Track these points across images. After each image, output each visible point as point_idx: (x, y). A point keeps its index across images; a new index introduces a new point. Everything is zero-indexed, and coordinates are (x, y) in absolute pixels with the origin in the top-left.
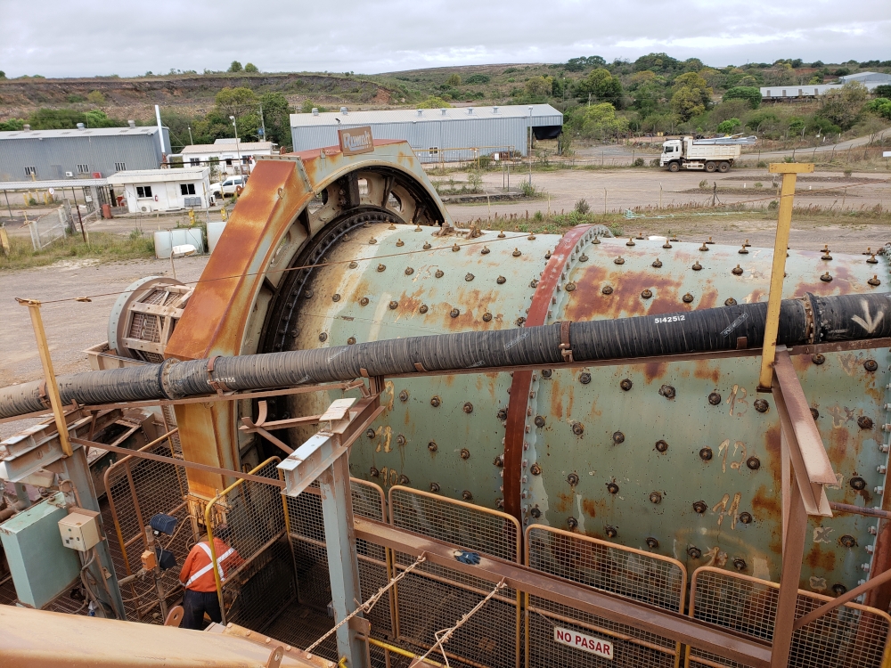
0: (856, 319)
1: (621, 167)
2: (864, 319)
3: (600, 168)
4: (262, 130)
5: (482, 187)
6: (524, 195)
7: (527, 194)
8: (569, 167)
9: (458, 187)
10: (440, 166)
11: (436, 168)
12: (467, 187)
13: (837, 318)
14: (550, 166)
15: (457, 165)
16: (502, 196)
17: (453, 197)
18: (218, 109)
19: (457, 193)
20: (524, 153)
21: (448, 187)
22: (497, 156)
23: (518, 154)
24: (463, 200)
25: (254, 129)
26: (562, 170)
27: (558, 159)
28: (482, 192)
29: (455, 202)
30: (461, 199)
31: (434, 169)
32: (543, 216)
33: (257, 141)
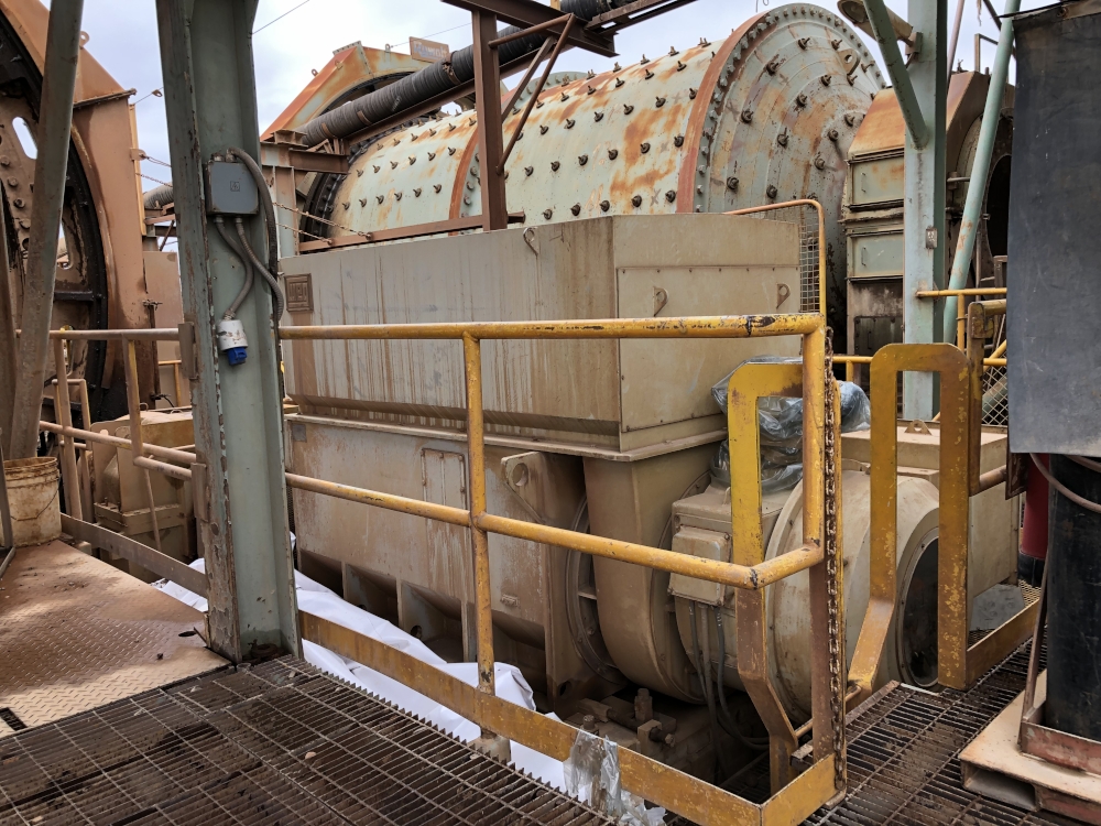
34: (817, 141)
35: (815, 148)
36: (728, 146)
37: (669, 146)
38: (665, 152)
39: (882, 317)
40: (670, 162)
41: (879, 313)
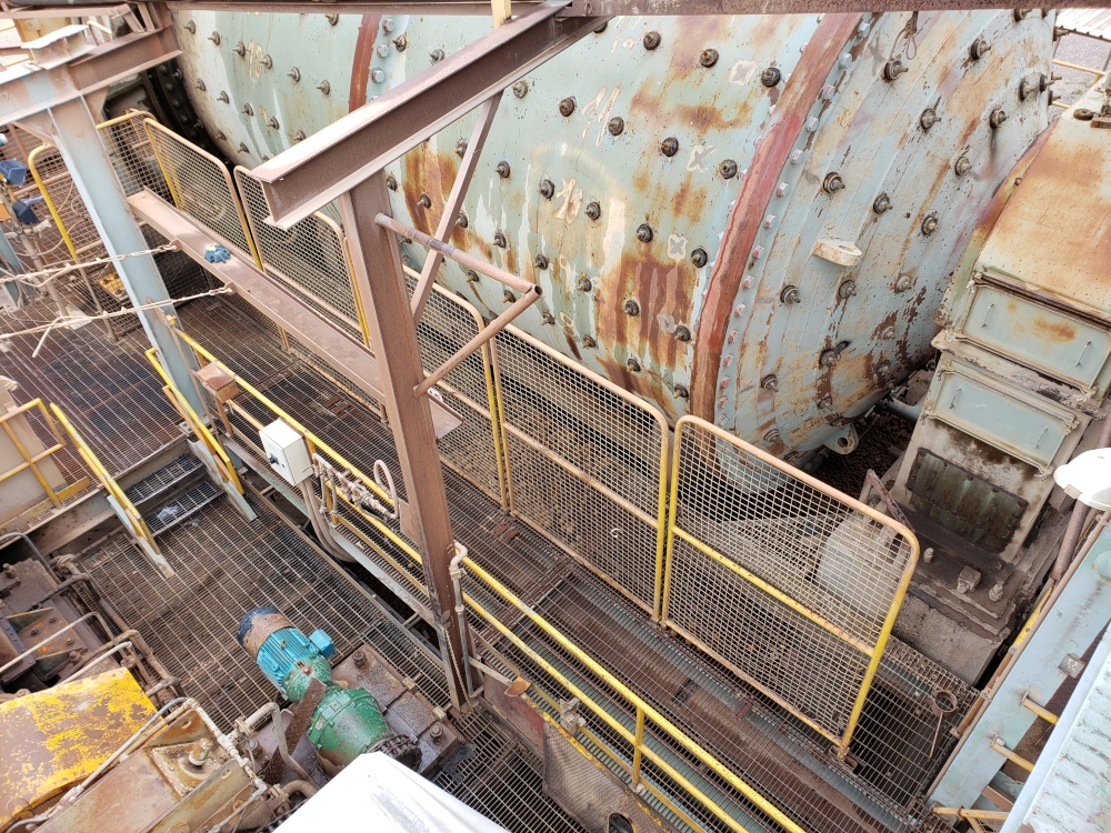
34: (973, 125)
35: (965, 137)
36: (848, 119)
37: (750, 75)
38: (740, 83)
39: (957, 466)
40: (745, 108)
41: (955, 461)
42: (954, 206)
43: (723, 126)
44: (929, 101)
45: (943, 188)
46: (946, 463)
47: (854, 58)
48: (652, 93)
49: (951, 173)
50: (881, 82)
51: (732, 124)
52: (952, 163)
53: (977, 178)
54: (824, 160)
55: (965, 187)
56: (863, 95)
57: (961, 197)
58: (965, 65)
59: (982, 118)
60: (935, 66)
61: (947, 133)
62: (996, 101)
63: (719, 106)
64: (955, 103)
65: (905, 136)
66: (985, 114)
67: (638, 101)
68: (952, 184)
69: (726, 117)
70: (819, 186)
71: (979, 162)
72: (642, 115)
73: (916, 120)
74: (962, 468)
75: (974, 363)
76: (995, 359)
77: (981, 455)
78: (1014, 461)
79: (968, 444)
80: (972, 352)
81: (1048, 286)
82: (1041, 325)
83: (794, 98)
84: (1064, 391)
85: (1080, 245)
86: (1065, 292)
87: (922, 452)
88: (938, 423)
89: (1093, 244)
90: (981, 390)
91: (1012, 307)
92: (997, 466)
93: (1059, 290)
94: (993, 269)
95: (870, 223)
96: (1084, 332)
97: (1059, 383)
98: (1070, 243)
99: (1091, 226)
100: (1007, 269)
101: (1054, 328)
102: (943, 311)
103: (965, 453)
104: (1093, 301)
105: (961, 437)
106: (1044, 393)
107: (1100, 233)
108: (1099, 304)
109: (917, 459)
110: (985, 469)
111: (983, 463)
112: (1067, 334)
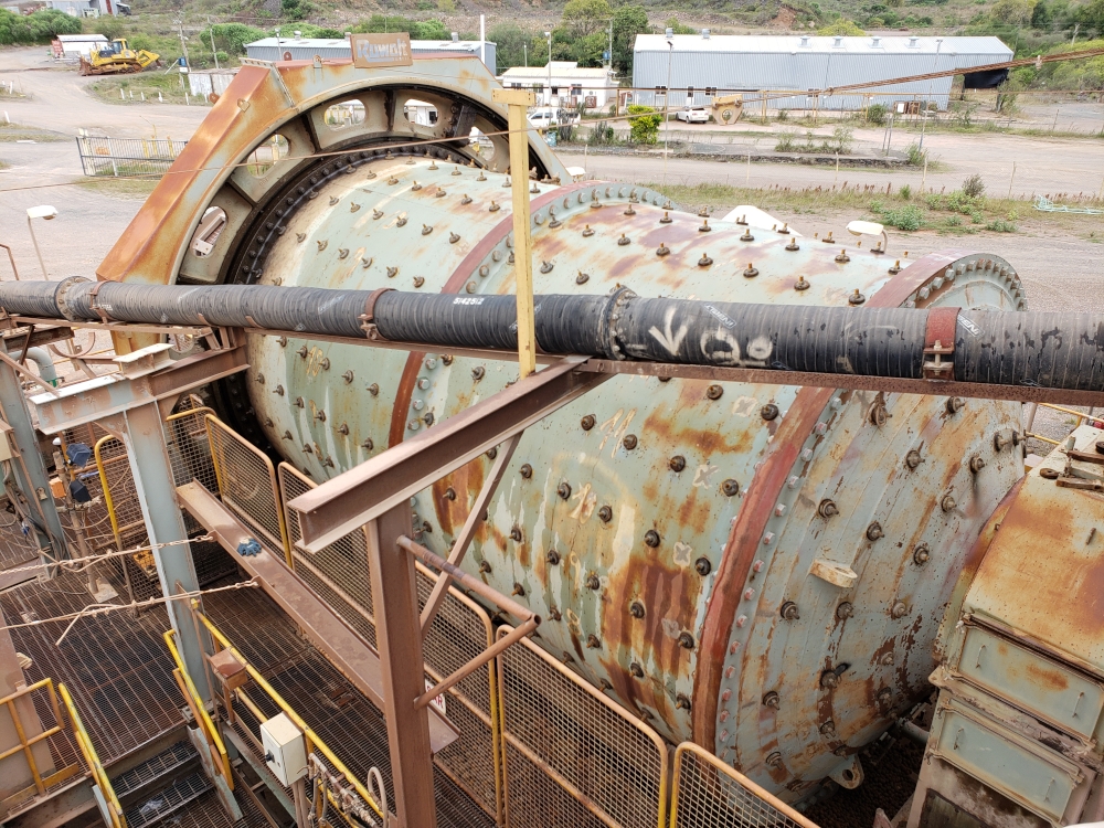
0: (654, 332)
1: (1081, 136)
2: (663, 333)
3: (1048, 134)
4: (608, 54)
5: (854, 147)
6: (908, 163)
7: (913, 161)
8: (999, 130)
9: (818, 144)
10: (814, 114)
11: (808, 117)
12: (831, 144)
13: (634, 329)
14: (972, 126)
15: (837, 115)
16: (875, 161)
17: (806, 157)
18: (565, 24)
19: (815, 151)
20: (942, 105)
21: (804, 143)
22: (901, 108)
23: (934, 107)
24: (819, 161)
25: (600, 52)
26: (989, 134)
27: (992, 117)
28: (849, 152)
29: (808, 163)
30: (817, 160)
31: (803, 118)
32: (912, 193)
33: (601, 66)
34: (955, 469)
35: (949, 478)
36: (840, 453)
37: (751, 409)
38: (742, 415)
39: (968, 813)
40: (746, 436)
41: (966, 806)
42: (944, 540)
43: (726, 450)
44: (913, 443)
45: (932, 522)
46: (958, 808)
47: (844, 402)
48: (664, 417)
49: (937, 509)
50: (868, 424)
51: (736, 449)
52: (938, 500)
53: (962, 516)
54: (820, 487)
55: (952, 523)
56: (853, 434)
57: (949, 533)
58: (944, 416)
59: (962, 462)
60: (916, 415)
61: (933, 472)
62: (973, 450)
63: (722, 432)
64: (937, 448)
65: (893, 472)
66: (965, 460)
67: (650, 423)
68: (940, 520)
69: (729, 443)
70: (815, 511)
71: (964, 503)
72: (654, 435)
73: (902, 459)
74: (974, 816)
75: (972, 704)
76: (993, 701)
77: (991, 803)
78: (1026, 813)
79: (978, 790)
80: (969, 692)
81: (1034, 633)
82: (1033, 671)
83: (790, 431)
84: (1065, 742)
85: (1060, 595)
86: (1051, 640)
87: (931, 794)
88: (944, 764)
89: (1073, 595)
90: (984, 733)
91: (1003, 650)
92: (1009, 817)
93: (1046, 638)
94: (980, 611)
95: (864, 549)
96: (1076, 684)
97: (1060, 733)
98: (1050, 592)
99: (1068, 577)
100: (993, 612)
101: (1046, 675)
102: (938, 647)
103: (975, 800)
104: (1080, 653)
105: (969, 782)
106: (1045, 742)
107: (1078, 585)
108: (1086, 656)
109: (926, 801)
110: (998, 819)
111: (995, 812)
112: (1061, 683)
